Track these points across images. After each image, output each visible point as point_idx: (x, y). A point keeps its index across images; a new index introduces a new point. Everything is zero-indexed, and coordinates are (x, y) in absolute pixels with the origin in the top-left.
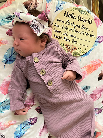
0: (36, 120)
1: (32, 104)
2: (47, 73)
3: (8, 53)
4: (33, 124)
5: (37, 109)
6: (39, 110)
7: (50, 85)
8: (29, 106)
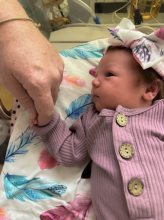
1: (81, 216)
2: (136, 158)
3: (79, 101)
7: (134, 192)
8: (73, 217)
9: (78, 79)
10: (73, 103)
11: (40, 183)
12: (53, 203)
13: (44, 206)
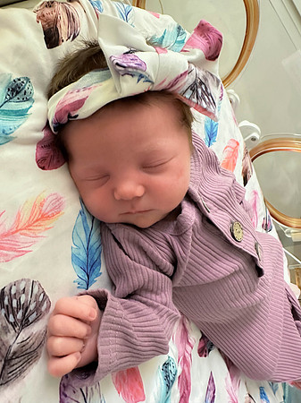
3: (78, 242)
9: (42, 205)
10: (74, 258)
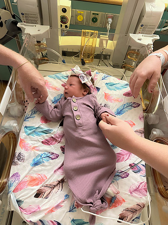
0: (57, 157)
1: (59, 140)
3: (58, 97)
4: (52, 159)
5: (61, 147)
6: (63, 149)
8: (56, 141)
9: (56, 87)
11: (42, 128)
12: (47, 136)
13: (44, 138)
